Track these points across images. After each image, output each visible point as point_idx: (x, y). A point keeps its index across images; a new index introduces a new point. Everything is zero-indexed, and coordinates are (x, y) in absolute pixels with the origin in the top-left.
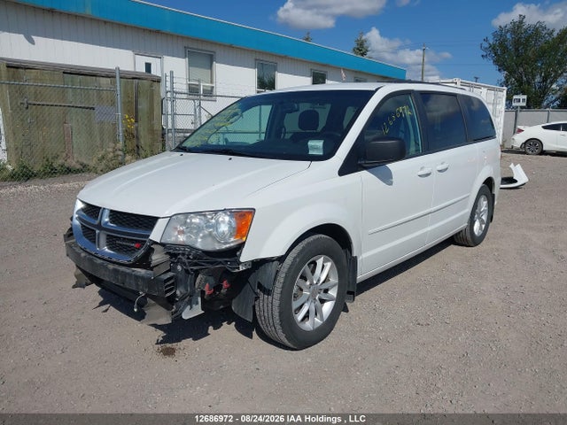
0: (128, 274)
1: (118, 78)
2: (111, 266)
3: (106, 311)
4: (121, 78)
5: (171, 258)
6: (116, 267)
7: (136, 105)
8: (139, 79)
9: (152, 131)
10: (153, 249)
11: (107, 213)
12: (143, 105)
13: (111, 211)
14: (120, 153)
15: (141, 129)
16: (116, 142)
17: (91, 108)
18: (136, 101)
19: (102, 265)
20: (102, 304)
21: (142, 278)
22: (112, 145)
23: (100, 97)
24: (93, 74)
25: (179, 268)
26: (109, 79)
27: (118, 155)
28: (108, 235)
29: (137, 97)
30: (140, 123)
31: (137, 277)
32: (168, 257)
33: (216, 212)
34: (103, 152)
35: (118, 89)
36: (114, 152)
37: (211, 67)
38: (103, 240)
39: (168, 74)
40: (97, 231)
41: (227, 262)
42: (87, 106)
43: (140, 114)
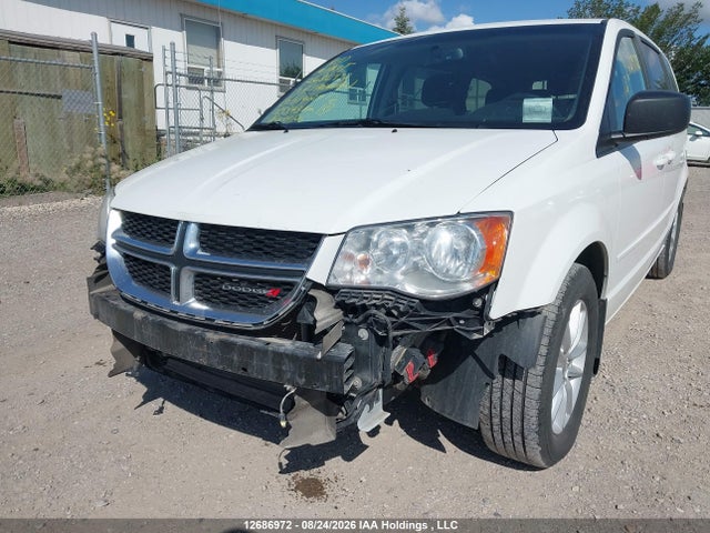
0: (257, 350)
1: (95, 53)
2: (212, 336)
3: (160, 411)
4: (100, 53)
5: (345, 315)
6: (224, 336)
7: (120, 94)
8: (123, 55)
9: (142, 131)
10: (314, 300)
11: (193, 231)
12: (129, 95)
13: (202, 226)
14: (104, 161)
15: (127, 128)
16: (95, 145)
17: (53, 97)
18: (119, 88)
19: (189, 333)
20: (148, 398)
21: (293, 358)
22: (89, 149)
23: (65, 80)
24: (53, 46)
25: (364, 334)
26: (77, 54)
27: (100, 164)
28: (198, 275)
29: (119, 81)
30: (125, 119)
31: (279, 357)
32: (340, 313)
33: (432, 222)
34: (77, 160)
35: (96, 65)
36: (93, 160)
37: (217, 46)
38: (187, 284)
39: (168, 47)
40: (173, 268)
41: (457, 319)
42: (47, 93)
43: (126, 107)
